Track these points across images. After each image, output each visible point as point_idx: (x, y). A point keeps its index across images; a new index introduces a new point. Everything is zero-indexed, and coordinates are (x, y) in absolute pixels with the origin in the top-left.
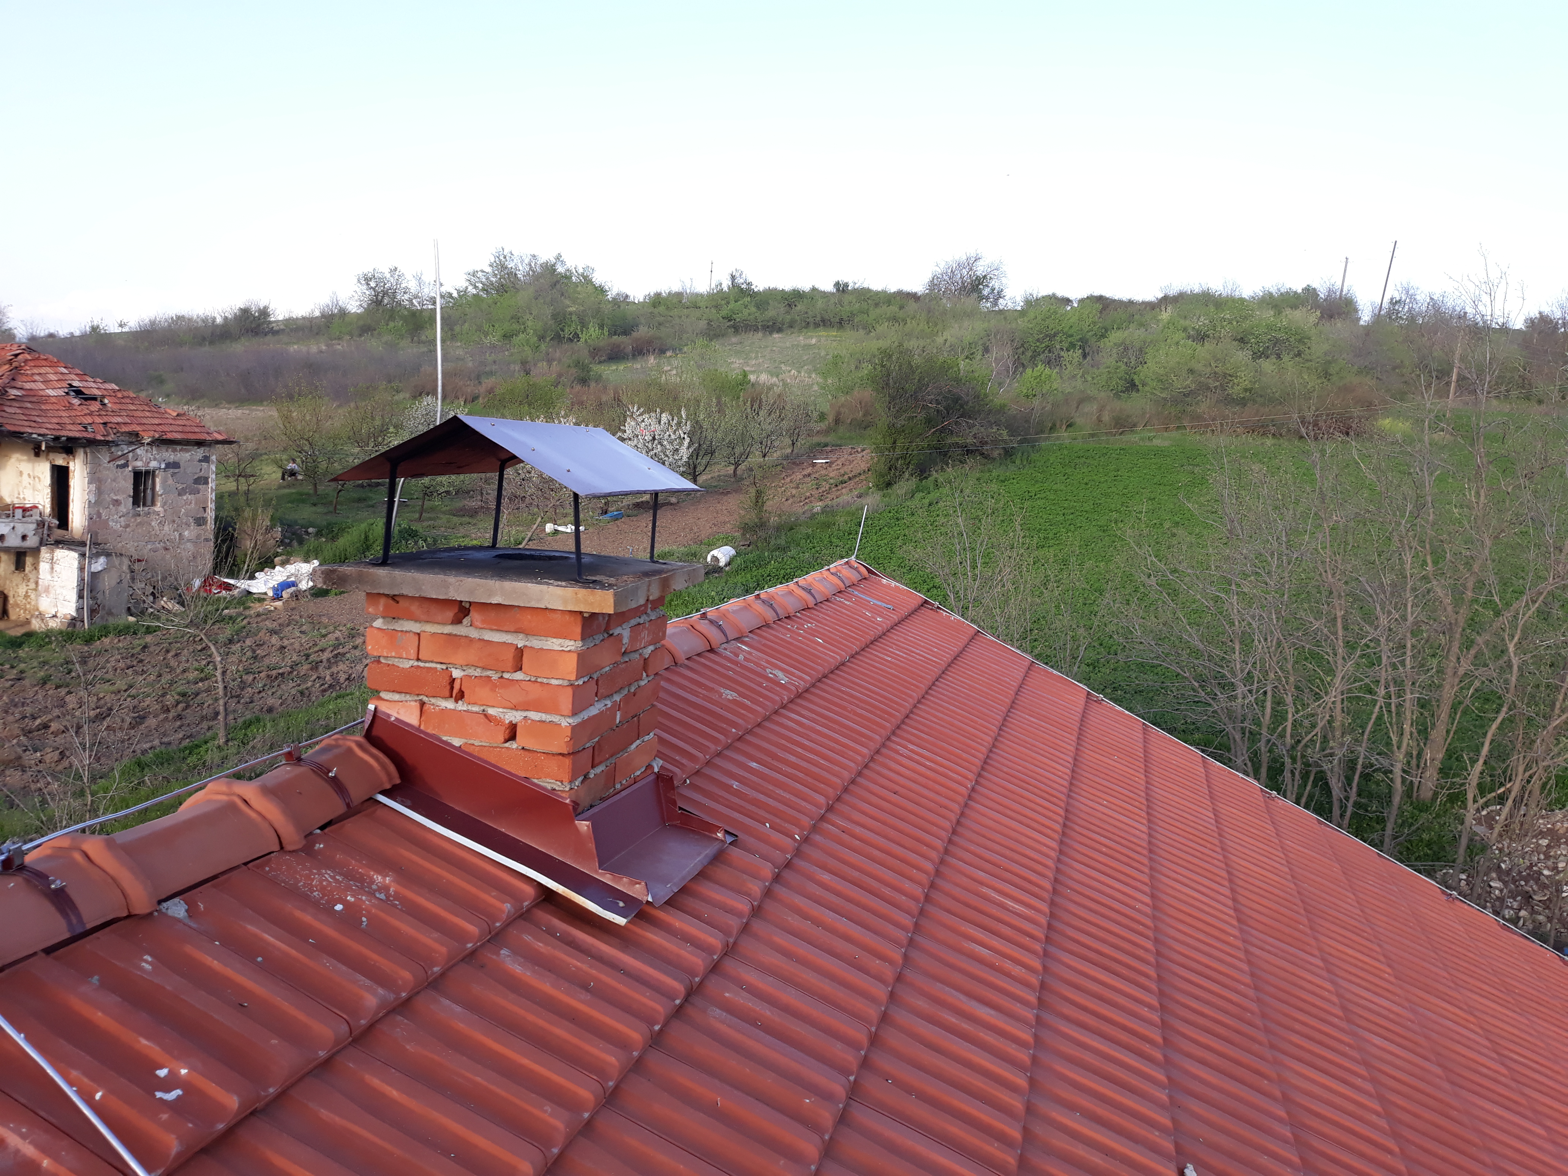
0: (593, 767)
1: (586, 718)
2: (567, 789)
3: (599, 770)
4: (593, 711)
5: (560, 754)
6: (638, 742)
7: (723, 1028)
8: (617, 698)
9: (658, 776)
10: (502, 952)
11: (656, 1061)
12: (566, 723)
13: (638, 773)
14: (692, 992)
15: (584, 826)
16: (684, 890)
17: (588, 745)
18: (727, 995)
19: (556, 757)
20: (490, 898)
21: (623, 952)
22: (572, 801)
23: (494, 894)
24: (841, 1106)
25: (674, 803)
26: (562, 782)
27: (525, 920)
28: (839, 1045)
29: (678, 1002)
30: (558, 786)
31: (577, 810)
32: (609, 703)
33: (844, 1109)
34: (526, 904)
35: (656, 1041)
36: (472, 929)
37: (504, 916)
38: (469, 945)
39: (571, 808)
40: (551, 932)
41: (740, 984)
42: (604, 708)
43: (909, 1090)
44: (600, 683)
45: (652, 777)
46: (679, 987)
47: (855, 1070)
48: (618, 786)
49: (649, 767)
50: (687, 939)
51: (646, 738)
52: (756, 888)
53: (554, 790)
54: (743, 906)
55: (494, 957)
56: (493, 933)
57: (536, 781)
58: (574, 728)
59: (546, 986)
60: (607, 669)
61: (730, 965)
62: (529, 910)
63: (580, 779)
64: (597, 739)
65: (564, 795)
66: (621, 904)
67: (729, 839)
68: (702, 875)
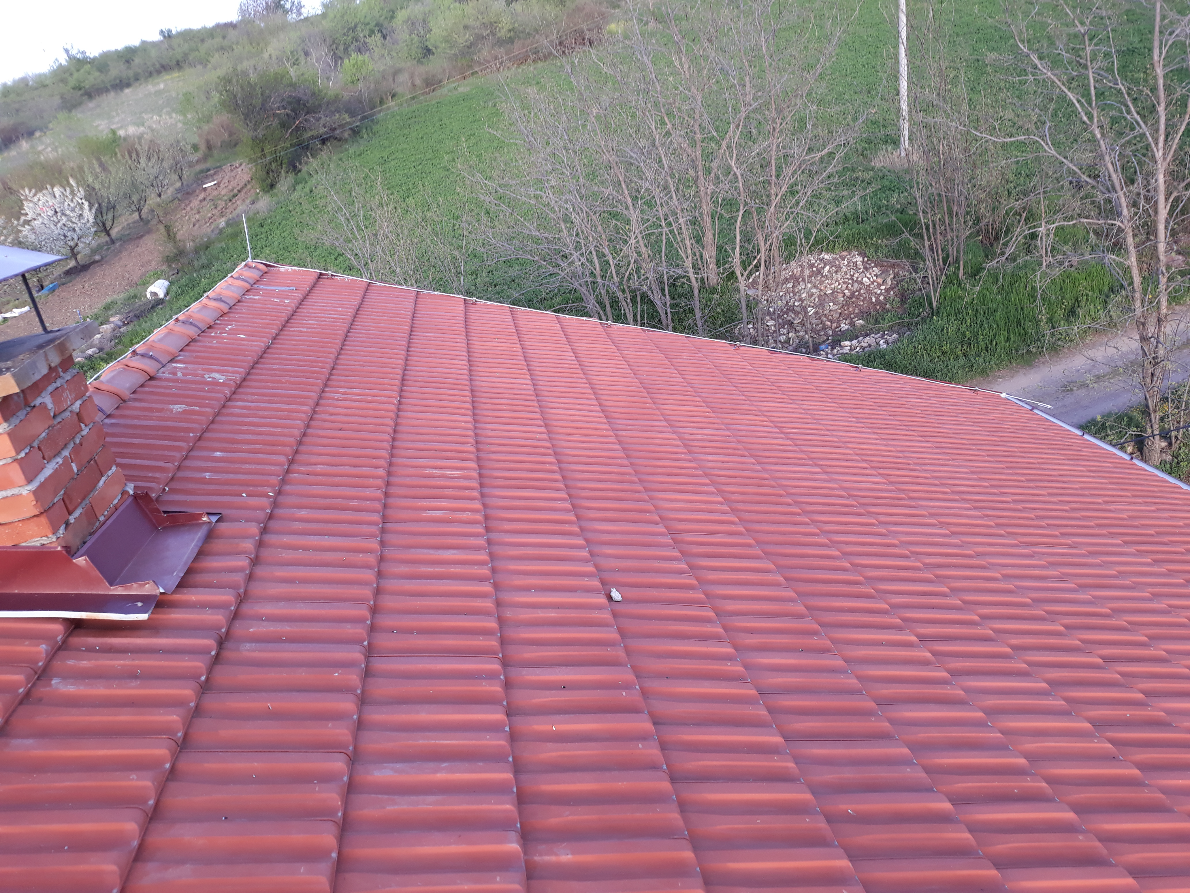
0: (70, 513)
1: (43, 480)
2: (54, 540)
3: (77, 513)
4: (48, 471)
5: (35, 516)
6: (103, 479)
7: (257, 655)
8: (66, 453)
9: (135, 497)
10: (53, 682)
11: (211, 702)
12: (26, 490)
13: (116, 501)
14: (221, 643)
15: (81, 561)
16: (190, 571)
17: (56, 500)
18: (251, 630)
19: (32, 520)
20: (24, 648)
21: (156, 637)
22: (63, 547)
23: (27, 643)
24: (363, 666)
25: (158, 510)
26: (46, 536)
27: (65, 649)
28: (349, 626)
29: (213, 653)
30: (45, 541)
31: (70, 551)
32: (60, 460)
33: (366, 666)
34: (60, 637)
35: (205, 688)
36: (19, 678)
37: (44, 655)
38: (21, 690)
39: (64, 552)
40: (91, 649)
41: (259, 618)
42: (57, 466)
43: (409, 631)
44: (42, 448)
45: (130, 500)
46: (210, 642)
47: (366, 637)
48: (102, 518)
49: (124, 492)
50: (203, 605)
51: (110, 473)
52: (249, 545)
53: (44, 544)
54: (243, 562)
55: (48, 689)
56: (39, 672)
57: (24, 544)
58: (35, 493)
59: (100, 690)
60: (44, 434)
61: (247, 609)
62: (64, 642)
63: (63, 527)
64: (63, 492)
65: (53, 545)
66: (140, 604)
67: (214, 519)
68: (201, 554)
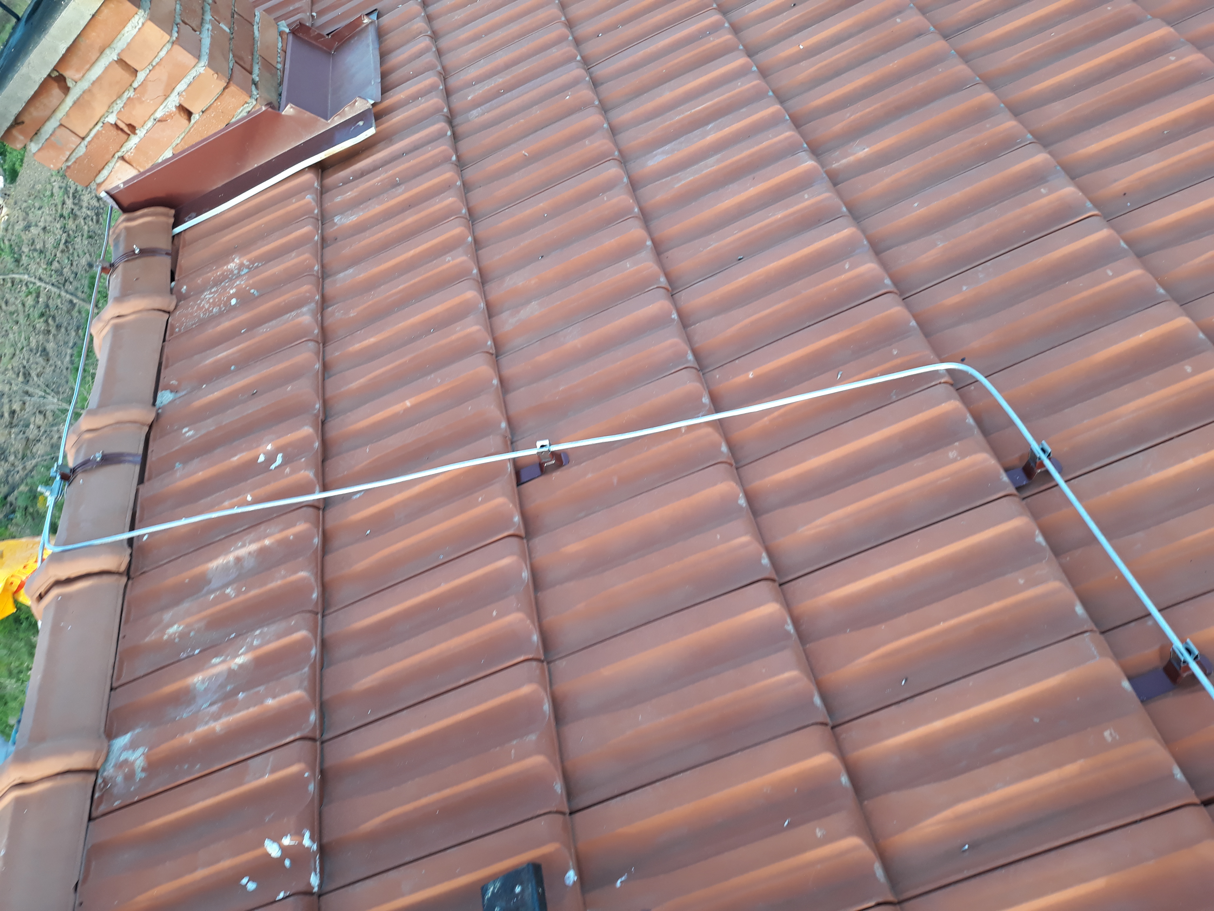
0: (251, 73)
1: (208, 51)
2: (254, 103)
3: (256, 70)
4: (206, 41)
5: (225, 89)
6: (256, 27)
7: (487, 116)
8: (208, 17)
9: (293, 32)
10: (336, 221)
11: (473, 174)
12: (201, 68)
13: (280, 45)
14: (450, 120)
15: (289, 110)
16: (384, 75)
17: (231, 66)
18: (469, 98)
19: (225, 94)
20: (294, 205)
21: (392, 145)
22: (266, 105)
23: (294, 201)
24: (587, 79)
25: (320, 36)
26: (246, 103)
27: (327, 192)
28: (554, 50)
29: (449, 133)
30: (248, 108)
31: (275, 107)
32: (208, 26)
33: (591, 78)
34: (316, 184)
35: (461, 165)
36: (307, 229)
37: (314, 204)
38: (316, 238)
39: (270, 109)
40: (346, 182)
41: (470, 84)
42: (210, 32)
43: (613, 27)
44: (186, 21)
45: (291, 37)
46: (441, 125)
47: (575, 52)
48: (279, 66)
49: (281, 33)
50: (415, 98)
51: (257, 19)
52: (420, 24)
53: (249, 112)
54: (424, 42)
55: (335, 228)
56: (319, 218)
57: (234, 120)
58: (211, 65)
59: (376, 208)
60: (178, 7)
61: (453, 82)
62: (322, 186)
63: (253, 88)
64: (231, 55)
65: (257, 108)
66: (361, 123)
67: (374, 17)
68: (383, 56)
